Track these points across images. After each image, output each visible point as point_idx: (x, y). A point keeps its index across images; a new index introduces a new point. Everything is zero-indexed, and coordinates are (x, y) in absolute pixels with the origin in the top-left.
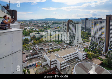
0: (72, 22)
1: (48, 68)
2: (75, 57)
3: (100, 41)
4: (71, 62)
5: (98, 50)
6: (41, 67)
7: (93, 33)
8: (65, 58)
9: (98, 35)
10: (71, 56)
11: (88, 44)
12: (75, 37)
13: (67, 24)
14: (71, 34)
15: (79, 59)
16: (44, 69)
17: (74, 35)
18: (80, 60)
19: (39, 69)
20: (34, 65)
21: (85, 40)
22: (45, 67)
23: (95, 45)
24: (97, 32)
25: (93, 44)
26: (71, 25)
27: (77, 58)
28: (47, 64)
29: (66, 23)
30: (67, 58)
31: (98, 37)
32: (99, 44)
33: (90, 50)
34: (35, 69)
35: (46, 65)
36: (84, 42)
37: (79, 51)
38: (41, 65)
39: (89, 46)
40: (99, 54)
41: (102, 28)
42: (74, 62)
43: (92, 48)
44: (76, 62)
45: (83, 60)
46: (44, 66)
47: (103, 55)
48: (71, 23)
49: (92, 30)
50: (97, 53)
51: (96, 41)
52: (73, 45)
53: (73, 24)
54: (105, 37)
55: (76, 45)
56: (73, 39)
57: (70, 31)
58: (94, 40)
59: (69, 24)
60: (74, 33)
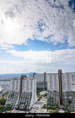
3: (55, 95)
5: (55, 105)
7: (49, 88)
11: (44, 102)
14: (26, 94)
17: (30, 94)
23: (52, 100)
24: (52, 86)
25: (50, 100)
26: (25, 81)
29: (18, 79)
31: (54, 91)
32: (55, 97)
40: (57, 109)
41: (56, 81)
43: (50, 105)
47: (61, 108)
48: (25, 78)
49: (48, 85)
50: (55, 108)
51: (52, 95)
52: (30, 108)
53: (29, 80)
54: (59, 89)
55: (33, 107)
56: (29, 100)
57: (25, 90)
58: (51, 95)
59: (23, 80)
60: (30, 91)
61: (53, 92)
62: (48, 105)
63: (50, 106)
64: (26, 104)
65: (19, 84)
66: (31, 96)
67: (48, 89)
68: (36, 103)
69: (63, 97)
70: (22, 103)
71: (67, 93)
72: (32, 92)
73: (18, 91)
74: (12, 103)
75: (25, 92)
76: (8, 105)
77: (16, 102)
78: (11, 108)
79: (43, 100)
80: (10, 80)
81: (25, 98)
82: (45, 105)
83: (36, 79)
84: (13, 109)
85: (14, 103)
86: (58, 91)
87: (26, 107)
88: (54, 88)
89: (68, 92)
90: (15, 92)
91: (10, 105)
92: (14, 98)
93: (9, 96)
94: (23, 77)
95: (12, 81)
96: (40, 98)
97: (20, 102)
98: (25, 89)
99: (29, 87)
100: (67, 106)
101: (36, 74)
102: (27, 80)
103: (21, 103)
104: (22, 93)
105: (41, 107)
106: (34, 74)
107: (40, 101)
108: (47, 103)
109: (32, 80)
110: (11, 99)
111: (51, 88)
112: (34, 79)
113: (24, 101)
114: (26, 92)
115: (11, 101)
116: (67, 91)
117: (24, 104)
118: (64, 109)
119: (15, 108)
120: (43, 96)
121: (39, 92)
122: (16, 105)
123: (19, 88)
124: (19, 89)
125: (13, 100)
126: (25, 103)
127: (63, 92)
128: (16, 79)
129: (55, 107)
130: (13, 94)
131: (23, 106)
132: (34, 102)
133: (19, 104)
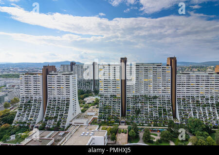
0: (55, 71)
3: (114, 102)
5: (113, 118)
7: (102, 90)
9: (111, 91)
12: (68, 105)
14: (57, 102)
17: (66, 102)
21: (81, 105)
23: (107, 110)
24: (108, 87)
25: (105, 110)
26: (53, 78)
29: (36, 74)
31: (111, 95)
32: (113, 106)
33: (102, 122)
37: (93, 135)
39: (97, 117)
40: (116, 123)
43: (103, 118)
47: (122, 122)
48: (53, 73)
49: (100, 85)
50: (113, 123)
51: (107, 102)
52: (66, 126)
53: (62, 76)
54: (120, 93)
55: (73, 123)
56: (64, 112)
57: (54, 94)
58: (105, 102)
59: (48, 76)
60: (65, 96)
61: (110, 97)
62: (100, 118)
63: (103, 120)
64: (58, 120)
65: (40, 84)
66: (69, 105)
67: (100, 92)
68: (78, 117)
69: (128, 104)
70: (51, 119)
71: (134, 98)
72: (69, 98)
73: (40, 96)
74: (29, 118)
75: (55, 98)
76: (21, 123)
77: (36, 117)
78: (28, 127)
79: (92, 111)
80: (18, 76)
81: (56, 109)
82: (94, 119)
83: (76, 75)
84: (32, 130)
85: (33, 119)
86: (119, 96)
87: (59, 124)
88: (111, 90)
89: (136, 96)
90: (33, 99)
91: (25, 123)
92: (31, 111)
93: (21, 107)
94: (47, 70)
95: (22, 78)
96: (85, 108)
97: (45, 116)
98: (55, 92)
99: (63, 90)
100: (133, 119)
101: (77, 64)
102: (59, 76)
103: (48, 119)
104: (48, 101)
105: (87, 122)
106: (73, 64)
107: (85, 114)
108: (98, 115)
109: (68, 76)
110: (26, 112)
111: (106, 90)
112: (72, 74)
113: (55, 114)
114: (57, 99)
115: (26, 116)
116: (134, 96)
117: (53, 120)
118: (127, 123)
119: (37, 127)
120: (90, 105)
121: (83, 99)
122: (37, 122)
123: (41, 91)
124: (41, 93)
125: (31, 113)
126: (56, 117)
127: (127, 96)
128: (32, 74)
129: (112, 120)
130: (29, 102)
131: (51, 123)
132: (75, 115)
133: (44, 120)
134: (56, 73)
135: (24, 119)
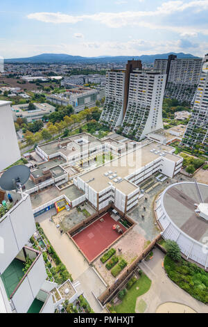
1: (91, 212)
2: (154, 171)
4: (147, 185)
5: (202, 148)
6: (72, 211)
7: (198, 103)
8: (133, 179)
10: (146, 172)
11: (177, 134)
13: (123, 75)
14: (136, 108)
15: (164, 176)
16: (81, 213)
17: (145, 111)
18: (165, 178)
19: (67, 216)
20: (49, 209)
21: (167, 119)
22: (82, 208)
25: (194, 133)
26: (136, 78)
27: (158, 173)
28: (87, 200)
29: (120, 71)
30: (136, 178)
33: (185, 147)
34: (56, 220)
35: (82, 204)
36: (166, 128)
37: (164, 156)
38: (71, 206)
39: (181, 139)
42: (153, 184)
43: (189, 144)
44: (159, 185)
45: (174, 176)
46: (77, 206)
49: (198, 94)
50: (201, 154)
51: (202, 123)
52: (141, 137)
53: (146, 75)
55: (148, 137)
56: (142, 122)
57: (134, 98)
58: (200, 121)
59: (131, 74)
60: (146, 103)
62: (185, 142)
63: (188, 146)
64: (135, 128)
65: (123, 83)
66: (148, 115)
67: (194, 106)
68: (157, 132)
70: (128, 125)
72: (149, 107)
73: (121, 98)
74: (111, 120)
75: (135, 103)
76: (104, 122)
77: (116, 120)
78: (109, 128)
81: (134, 116)
82: (177, 141)
84: (111, 131)
85: (113, 121)
87: (134, 134)
90: (116, 100)
91: (107, 123)
92: (113, 113)
93: (106, 107)
94: (131, 65)
96: (171, 124)
97: (123, 121)
98: (136, 96)
99: (144, 94)
102: (142, 75)
103: (125, 124)
104: (128, 106)
105: (165, 141)
107: (167, 130)
108: (183, 137)
109: (153, 76)
110: (109, 113)
111: (205, 104)
112: (159, 73)
113: (132, 121)
114: (137, 105)
115: (108, 116)
117: (130, 128)
119: (115, 130)
121: (173, 112)
122: (116, 125)
123: (122, 93)
124: (123, 95)
125: (112, 115)
126: (133, 125)
128: (117, 71)
129: (201, 150)
130: (112, 103)
131: (128, 130)
132: (154, 129)
133: (122, 125)
134: (140, 71)
135: (107, 120)
